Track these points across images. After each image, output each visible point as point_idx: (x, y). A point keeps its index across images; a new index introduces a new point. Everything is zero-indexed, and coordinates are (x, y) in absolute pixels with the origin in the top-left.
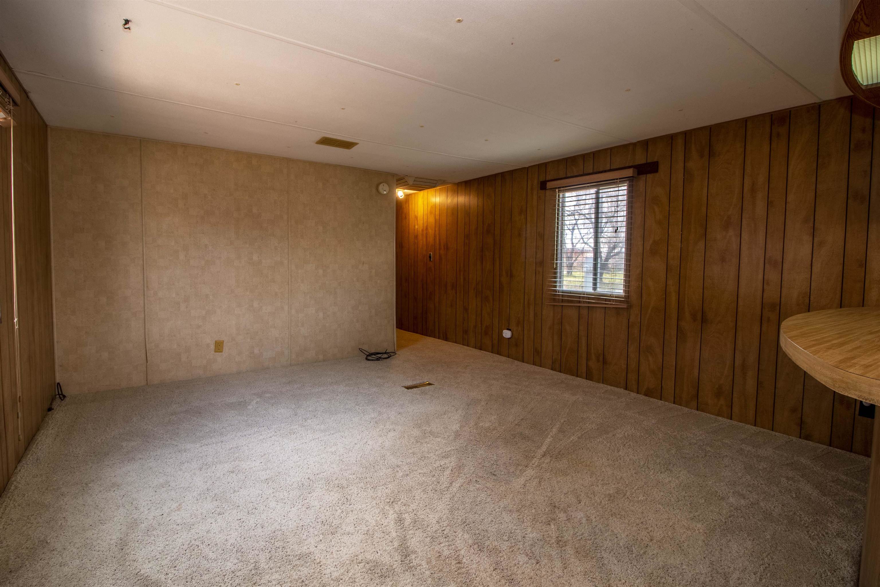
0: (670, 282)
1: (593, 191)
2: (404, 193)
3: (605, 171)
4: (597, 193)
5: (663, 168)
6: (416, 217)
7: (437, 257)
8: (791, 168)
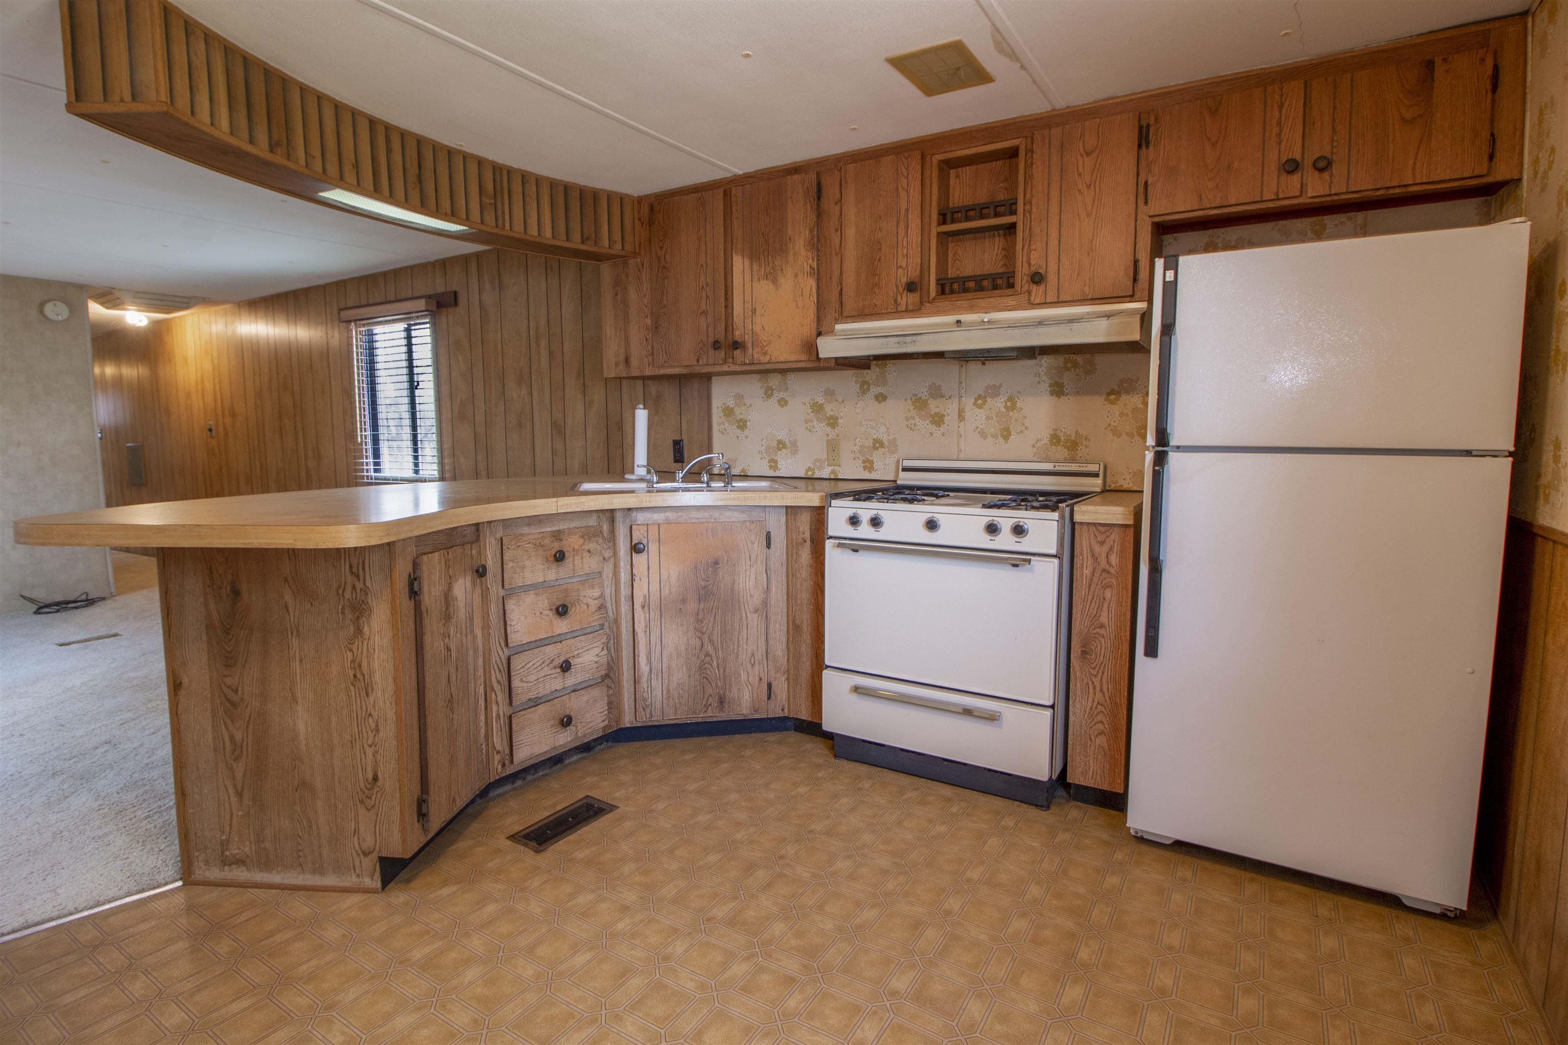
0: (480, 458)
1: (402, 326)
2: (148, 318)
3: (406, 300)
4: (408, 330)
5: (462, 300)
6: (185, 359)
7: (221, 429)
8: (564, 309)
